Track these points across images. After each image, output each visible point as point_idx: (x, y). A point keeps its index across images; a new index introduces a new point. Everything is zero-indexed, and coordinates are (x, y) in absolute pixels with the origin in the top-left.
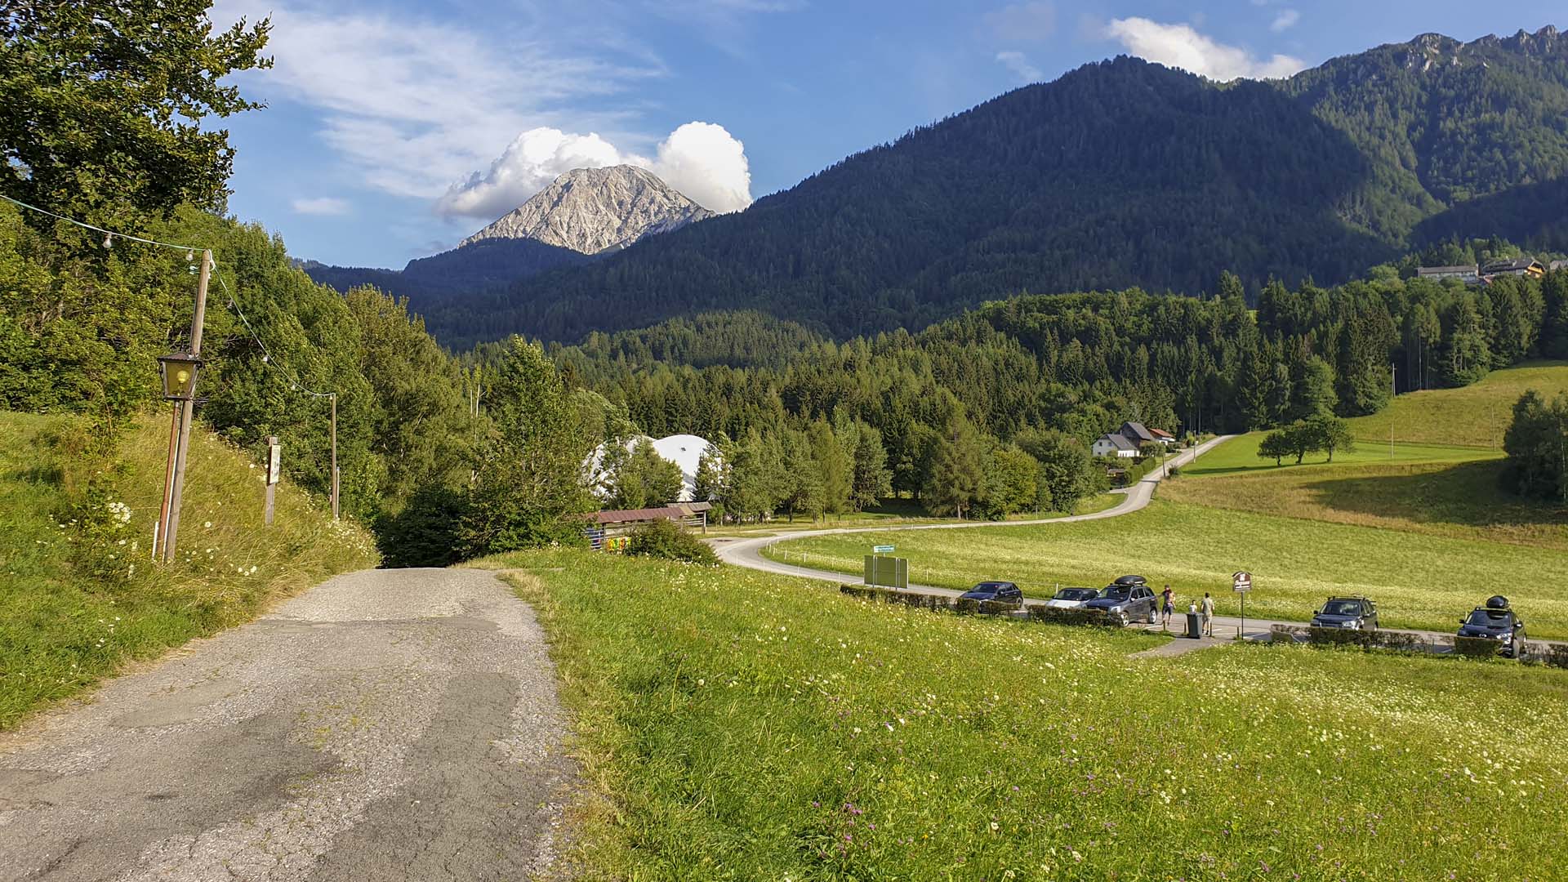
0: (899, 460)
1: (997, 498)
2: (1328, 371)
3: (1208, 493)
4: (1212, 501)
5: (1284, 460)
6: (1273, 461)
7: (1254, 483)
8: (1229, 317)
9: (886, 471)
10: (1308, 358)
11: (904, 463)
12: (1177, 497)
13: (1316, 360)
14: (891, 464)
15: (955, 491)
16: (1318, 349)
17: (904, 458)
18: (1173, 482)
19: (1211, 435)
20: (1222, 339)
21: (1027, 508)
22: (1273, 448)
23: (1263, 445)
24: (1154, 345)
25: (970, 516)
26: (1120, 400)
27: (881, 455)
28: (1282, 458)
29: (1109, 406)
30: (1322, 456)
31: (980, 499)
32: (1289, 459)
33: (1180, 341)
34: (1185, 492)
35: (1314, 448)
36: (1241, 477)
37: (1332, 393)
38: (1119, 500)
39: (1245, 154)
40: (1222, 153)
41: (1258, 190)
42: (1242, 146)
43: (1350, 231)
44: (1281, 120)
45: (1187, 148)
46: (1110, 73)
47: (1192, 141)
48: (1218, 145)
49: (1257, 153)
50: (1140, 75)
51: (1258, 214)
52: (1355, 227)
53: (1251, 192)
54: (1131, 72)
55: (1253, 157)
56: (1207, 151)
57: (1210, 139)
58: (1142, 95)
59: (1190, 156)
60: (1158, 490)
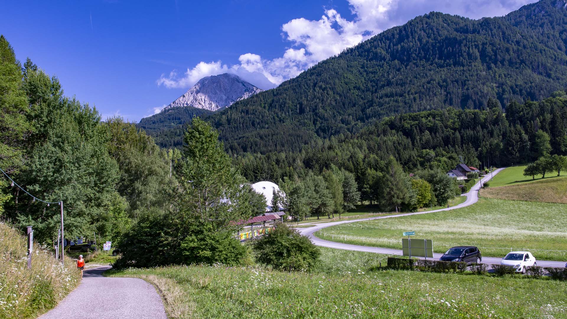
0: (363, 187)
1: (414, 201)
2: (547, 137)
3: (504, 193)
4: (507, 197)
5: (536, 177)
6: (531, 178)
7: (525, 188)
8: (495, 117)
9: (357, 193)
10: (537, 131)
11: (366, 188)
12: (489, 196)
13: (540, 132)
14: (359, 189)
15: (395, 200)
16: (543, 128)
17: (365, 186)
18: (486, 190)
19: (494, 168)
20: (493, 126)
21: (426, 206)
22: (530, 172)
23: (526, 171)
24: (462, 131)
25: (402, 211)
26: (454, 155)
27: (354, 185)
29: (450, 158)
30: (555, 173)
31: (406, 203)
32: (539, 176)
33: (474, 129)
34: (493, 194)
35: (551, 171)
36: (518, 185)
37: (549, 146)
38: (464, 199)
39: (489, 49)
40: (478, 49)
41: (495, 64)
42: (487, 46)
43: (537, 78)
44: (504, 33)
45: (463, 48)
46: (427, 20)
47: (465, 45)
48: (477, 46)
49: (495, 48)
50: (441, 19)
51: (497, 74)
52: (540, 76)
53: (493, 65)
54: (437, 18)
55: (493, 50)
56: (472, 49)
57: (473, 44)
58: (442, 27)
59: (465, 52)
60: (480, 194)
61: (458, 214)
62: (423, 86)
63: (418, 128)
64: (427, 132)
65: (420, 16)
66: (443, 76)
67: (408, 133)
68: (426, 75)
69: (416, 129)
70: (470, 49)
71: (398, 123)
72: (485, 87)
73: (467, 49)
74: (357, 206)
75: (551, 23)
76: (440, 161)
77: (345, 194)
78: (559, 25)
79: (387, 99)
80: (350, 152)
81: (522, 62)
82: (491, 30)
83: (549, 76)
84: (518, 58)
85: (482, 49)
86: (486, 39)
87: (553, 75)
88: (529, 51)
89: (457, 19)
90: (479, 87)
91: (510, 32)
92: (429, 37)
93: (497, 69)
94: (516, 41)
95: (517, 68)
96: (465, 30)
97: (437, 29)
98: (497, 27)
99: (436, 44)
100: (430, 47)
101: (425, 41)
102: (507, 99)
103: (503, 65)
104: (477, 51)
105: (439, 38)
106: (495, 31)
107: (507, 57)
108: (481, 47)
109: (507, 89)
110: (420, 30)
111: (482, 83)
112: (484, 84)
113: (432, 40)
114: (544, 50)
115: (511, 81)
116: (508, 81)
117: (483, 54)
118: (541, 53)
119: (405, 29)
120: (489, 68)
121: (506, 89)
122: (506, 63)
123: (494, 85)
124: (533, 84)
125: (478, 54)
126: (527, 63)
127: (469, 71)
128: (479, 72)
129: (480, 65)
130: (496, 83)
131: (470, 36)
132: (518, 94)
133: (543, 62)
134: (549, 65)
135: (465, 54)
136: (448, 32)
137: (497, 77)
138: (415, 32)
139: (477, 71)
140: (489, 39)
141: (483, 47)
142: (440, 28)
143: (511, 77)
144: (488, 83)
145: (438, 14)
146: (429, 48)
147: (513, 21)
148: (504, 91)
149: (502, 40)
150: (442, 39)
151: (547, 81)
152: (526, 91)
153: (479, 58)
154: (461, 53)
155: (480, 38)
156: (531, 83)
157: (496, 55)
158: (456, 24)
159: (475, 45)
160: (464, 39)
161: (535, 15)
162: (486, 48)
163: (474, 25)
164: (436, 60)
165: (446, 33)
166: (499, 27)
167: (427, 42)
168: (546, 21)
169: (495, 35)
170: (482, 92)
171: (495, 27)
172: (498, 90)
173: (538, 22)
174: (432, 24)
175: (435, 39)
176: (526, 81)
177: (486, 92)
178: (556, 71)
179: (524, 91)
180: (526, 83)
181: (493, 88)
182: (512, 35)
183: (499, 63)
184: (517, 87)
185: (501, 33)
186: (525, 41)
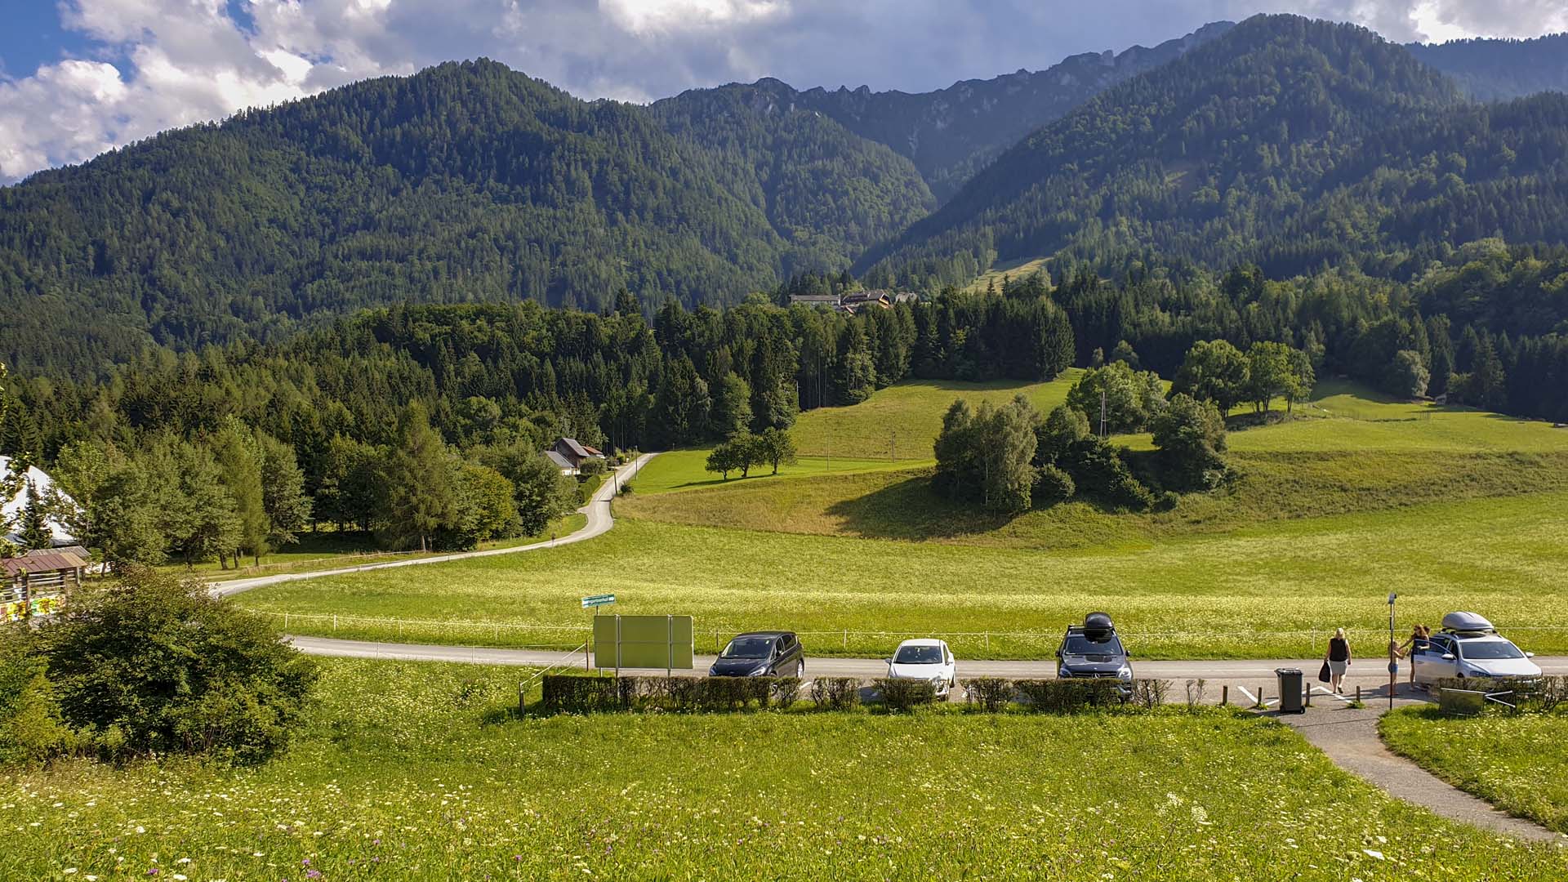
0: (320, 485)
1: (470, 522)
2: (745, 389)
3: (668, 509)
4: (675, 518)
5: (730, 474)
6: (720, 476)
7: (711, 497)
8: (632, 334)
9: (304, 498)
10: (725, 374)
11: (328, 487)
12: (636, 515)
13: (732, 376)
14: (309, 490)
15: (420, 517)
16: (737, 368)
17: (327, 481)
18: (628, 499)
19: (637, 453)
20: (628, 356)
21: (497, 535)
22: (720, 463)
23: (710, 460)
24: (560, 360)
25: (437, 548)
26: (549, 415)
27: (294, 477)
28: (729, 472)
29: (538, 421)
30: (767, 469)
31: (450, 526)
32: (737, 472)
33: (586, 359)
34: (643, 510)
35: (760, 462)
36: (696, 491)
37: (748, 410)
38: (582, 522)
39: (614, 176)
40: (590, 173)
41: (627, 214)
42: (610, 168)
43: (712, 261)
44: (645, 146)
45: (556, 164)
46: (472, 76)
47: (561, 157)
48: (586, 164)
49: (625, 176)
50: (504, 82)
51: (629, 237)
52: (716, 257)
53: (620, 216)
54: (495, 77)
55: (621, 180)
56: (576, 169)
57: (579, 156)
58: (508, 103)
59: (559, 172)
60: (617, 509)
61: (577, 555)
62: (458, 243)
63: (450, 343)
64: (474, 356)
65: (454, 64)
66: (507, 225)
67: (425, 355)
68: (465, 215)
69: (446, 345)
70: (572, 168)
71: (397, 326)
72: (603, 264)
73: (565, 167)
74: (302, 536)
75: (742, 141)
76: (515, 427)
77: (269, 503)
78: (756, 148)
79: (364, 265)
80: (267, 389)
81: (682, 218)
82: (619, 133)
83: (733, 259)
84: (675, 208)
85: (599, 174)
86: (608, 152)
87: (741, 259)
88: (696, 195)
89: (543, 91)
90: (590, 264)
91: (658, 145)
92: (474, 121)
93: (628, 226)
94: (670, 168)
95: (670, 231)
96: (560, 121)
97: (495, 105)
98: (631, 127)
99: (491, 142)
100: (478, 146)
101: (464, 128)
102: (650, 299)
103: (642, 218)
104: (586, 175)
105: (500, 129)
106: (626, 134)
107: (652, 202)
108: (595, 167)
109: (650, 276)
110: (453, 100)
111: (595, 254)
112: (600, 257)
113: (482, 128)
114: (726, 200)
115: (657, 260)
116: (652, 259)
117: (601, 187)
118: (720, 204)
119: (413, 89)
120: (613, 222)
121: (648, 277)
122: (649, 216)
123: (623, 263)
124: (703, 273)
125: (588, 184)
126: (691, 222)
127: (569, 220)
128: (590, 227)
129: (593, 210)
130: (626, 259)
131: (571, 137)
132: (671, 291)
133: (724, 224)
134: (734, 234)
135: (559, 178)
136: (521, 116)
137: (630, 244)
138: (440, 102)
139: (586, 226)
140: (614, 151)
141: (601, 168)
142: (502, 103)
143: (658, 249)
144: (609, 257)
145: (498, 68)
146: (473, 150)
147: (664, 121)
148: (643, 280)
149: (640, 158)
150: (508, 132)
151: (730, 270)
152: (689, 287)
153: (590, 194)
154: (551, 173)
155: (596, 146)
156: (699, 270)
157: (627, 193)
158: (542, 101)
159: (582, 160)
160: (557, 142)
161: (709, 116)
162: (607, 174)
163: (580, 111)
164: (491, 181)
165: (516, 118)
166: (637, 129)
167: (470, 133)
168: (732, 135)
169: (626, 145)
170: (596, 277)
171: (627, 128)
172: (631, 277)
173: (715, 134)
174: (483, 89)
175: (490, 128)
176: (689, 264)
177: (604, 276)
178: (747, 250)
179: (684, 287)
180: (689, 269)
181: (620, 270)
182: (662, 152)
183: (634, 212)
184: (669, 275)
185: (639, 144)
186: (688, 171)
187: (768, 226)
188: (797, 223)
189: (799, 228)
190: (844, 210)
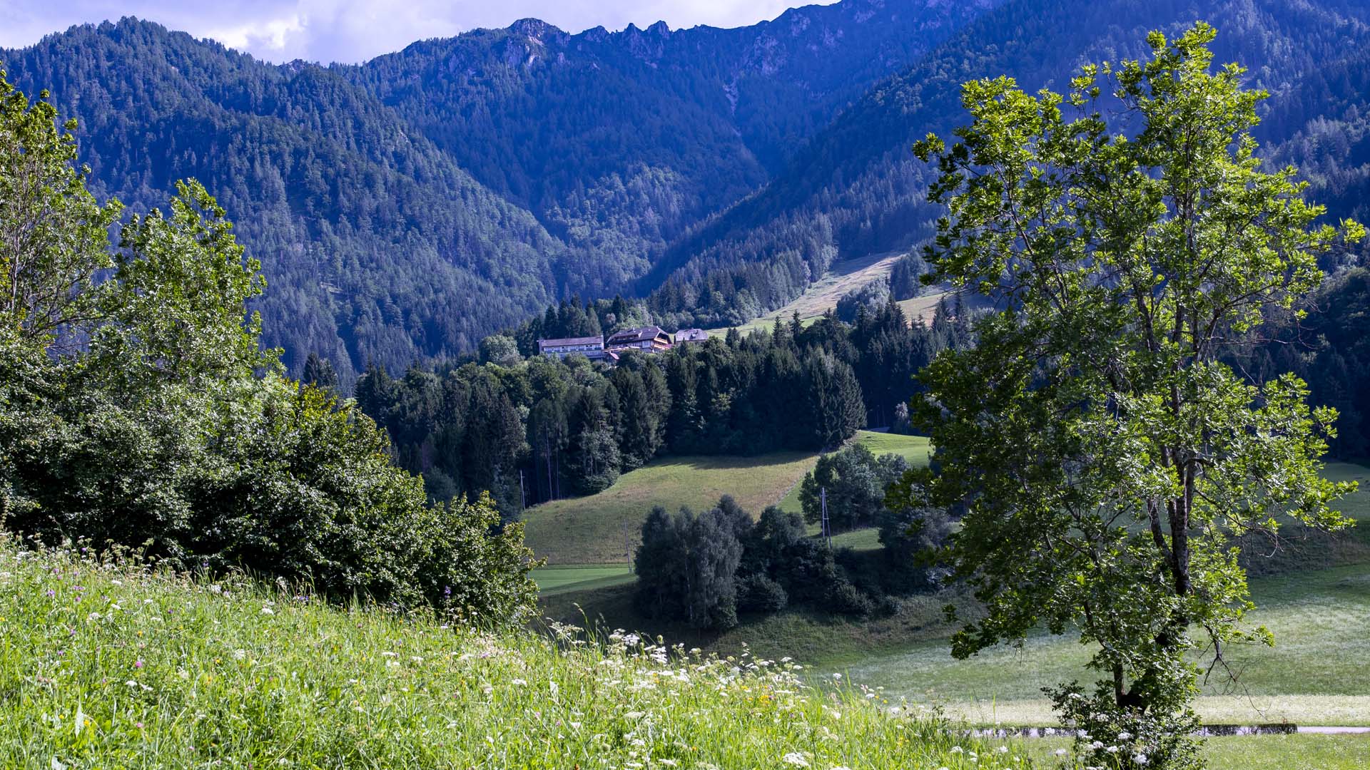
39: (315, 172)
40: (282, 169)
41: (334, 221)
42: (310, 160)
43: (454, 277)
44: (358, 125)
45: (235, 160)
46: (113, 45)
47: (241, 151)
49: (331, 171)
50: (159, 50)
51: (337, 255)
52: (460, 271)
53: (325, 225)
55: (325, 176)
57: (265, 148)
58: (164, 79)
59: (239, 171)
65: (88, 28)
70: (257, 164)
72: (302, 294)
73: (247, 164)
81: (412, 223)
82: (322, 110)
83: (484, 272)
84: (401, 209)
85: (294, 169)
86: (306, 139)
87: (496, 272)
88: (429, 189)
89: (214, 57)
91: (376, 124)
92: (119, 105)
93: (337, 240)
94: (395, 154)
95: (396, 241)
96: (237, 99)
97: (147, 82)
98: (338, 102)
99: (143, 134)
100: (123, 139)
101: (104, 117)
102: (368, 337)
103: (356, 226)
104: (277, 173)
106: (331, 112)
107: (368, 203)
108: (289, 161)
109: (368, 306)
110: (88, 76)
111: (292, 282)
112: (297, 284)
113: (129, 116)
114: (473, 191)
115: (377, 283)
116: (370, 282)
117: (297, 188)
118: (465, 198)
119: (32, 66)
120: (315, 234)
121: (365, 307)
122: (366, 222)
123: (331, 289)
124: (441, 295)
125: (280, 184)
126: (424, 227)
127: (254, 237)
128: (284, 244)
129: (288, 219)
130: (335, 283)
131: (255, 121)
132: (396, 323)
133: (470, 226)
134: (484, 238)
135: (240, 179)
136: (185, 96)
137: (339, 264)
138: (71, 81)
139: (278, 241)
140: (314, 137)
141: (297, 162)
142: (157, 79)
143: (379, 267)
144: (311, 284)
145: (149, 30)
146: (118, 146)
147: (385, 86)
148: (358, 311)
149: (353, 144)
151: (480, 289)
152: (422, 316)
153: (283, 197)
154: (228, 174)
155: (289, 133)
156: (436, 292)
157: (334, 193)
158: (214, 72)
159: (271, 152)
160: (235, 130)
162: (305, 168)
163: (266, 82)
164: (146, 189)
165: (178, 99)
166: (345, 104)
167: (114, 123)
169: (333, 125)
170: (293, 312)
171: (332, 103)
172: (341, 308)
174: (129, 61)
175: (140, 115)
176: (422, 285)
177: (304, 310)
178: (504, 259)
179: (415, 317)
180: (421, 290)
181: (326, 301)
182: (382, 132)
183: (344, 219)
184: (395, 302)
185: (350, 124)
186: (420, 157)
187: (534, 222)
188: (574, 216)
189: (577, 221)
190: (637, 195)
